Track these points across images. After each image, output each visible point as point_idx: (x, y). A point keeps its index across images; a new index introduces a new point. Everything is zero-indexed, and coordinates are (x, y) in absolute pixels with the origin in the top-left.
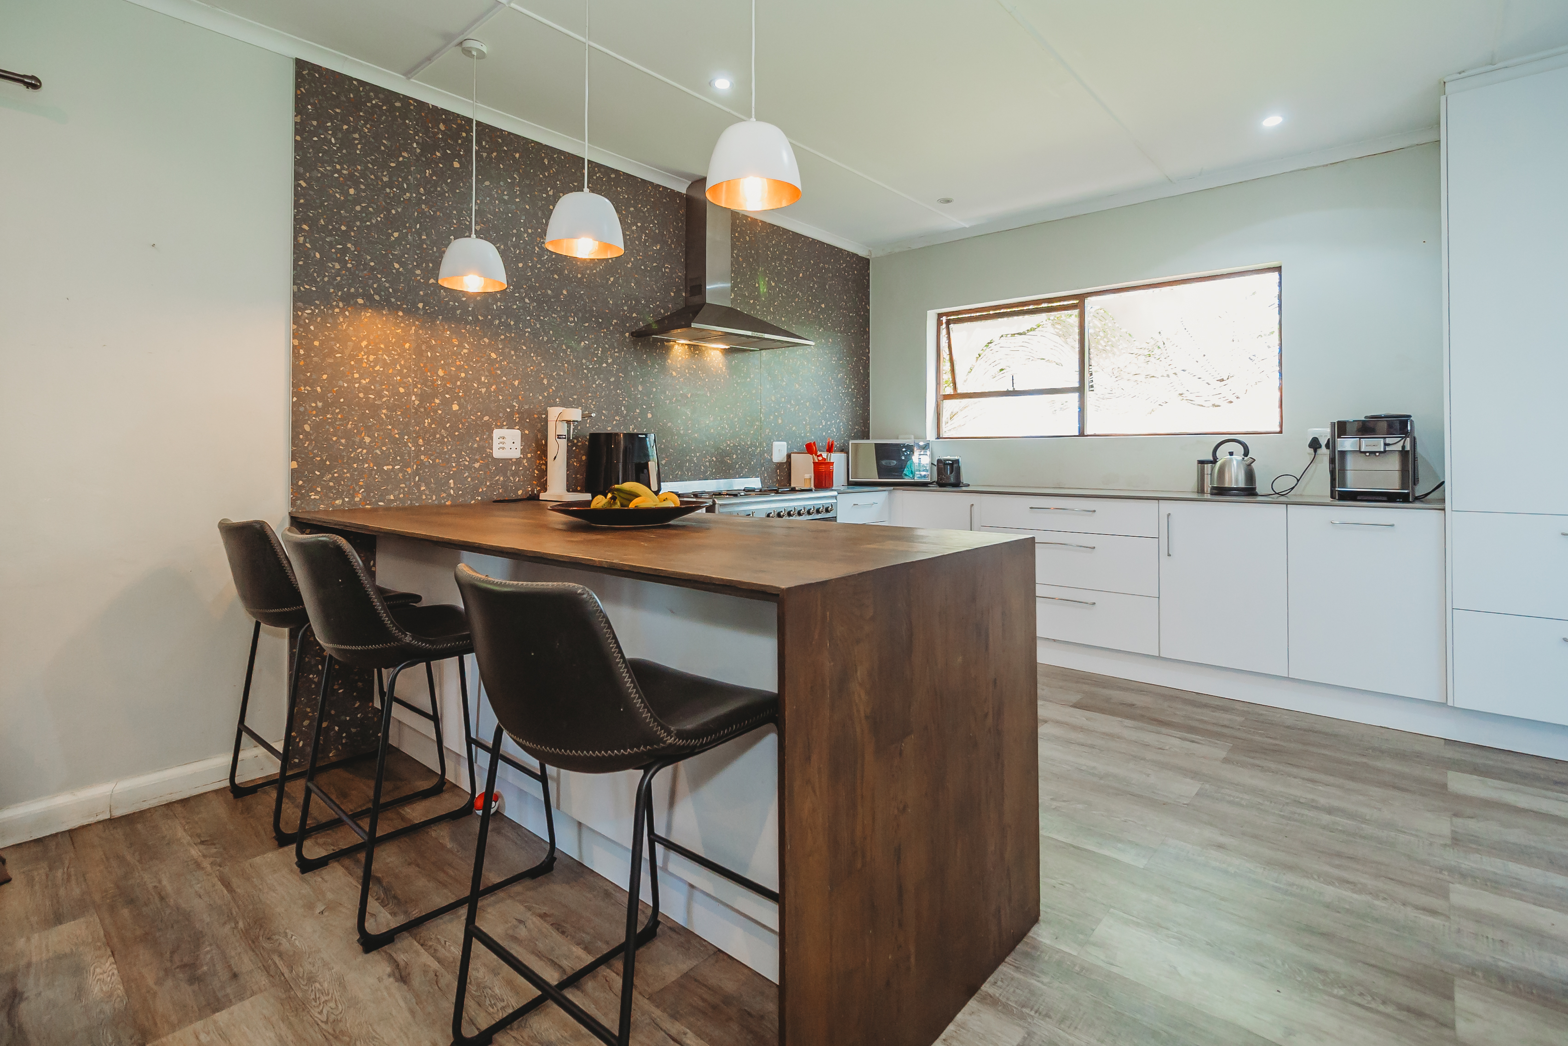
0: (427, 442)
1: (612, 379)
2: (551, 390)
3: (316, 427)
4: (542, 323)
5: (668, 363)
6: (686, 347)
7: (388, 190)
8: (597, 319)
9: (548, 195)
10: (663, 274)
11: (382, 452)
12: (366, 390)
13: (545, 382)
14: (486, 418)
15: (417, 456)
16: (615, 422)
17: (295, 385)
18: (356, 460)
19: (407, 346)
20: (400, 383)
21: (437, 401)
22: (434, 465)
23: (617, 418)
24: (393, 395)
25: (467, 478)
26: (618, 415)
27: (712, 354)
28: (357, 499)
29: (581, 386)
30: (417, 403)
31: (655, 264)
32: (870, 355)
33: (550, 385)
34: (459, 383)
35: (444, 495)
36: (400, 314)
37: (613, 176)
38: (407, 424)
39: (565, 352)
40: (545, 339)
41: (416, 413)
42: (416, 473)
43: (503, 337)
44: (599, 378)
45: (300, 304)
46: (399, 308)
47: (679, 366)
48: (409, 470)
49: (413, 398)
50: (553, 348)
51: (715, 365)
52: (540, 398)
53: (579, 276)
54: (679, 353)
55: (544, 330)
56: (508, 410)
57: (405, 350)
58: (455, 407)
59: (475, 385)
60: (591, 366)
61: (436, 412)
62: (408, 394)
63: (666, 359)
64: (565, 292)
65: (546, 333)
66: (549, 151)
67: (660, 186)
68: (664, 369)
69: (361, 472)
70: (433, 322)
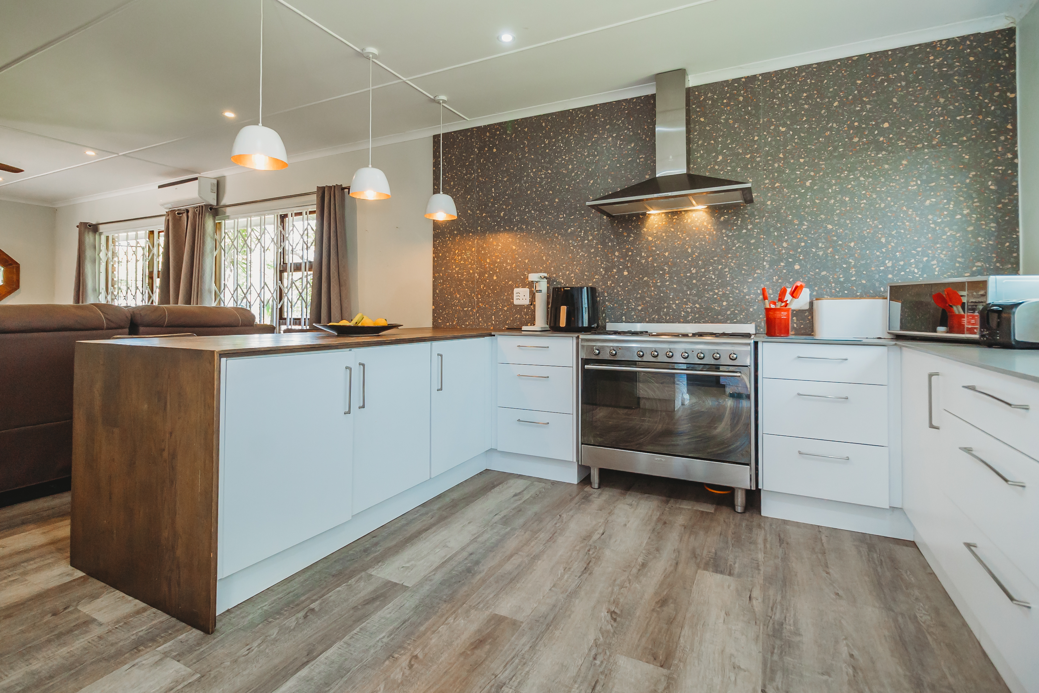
0: (482, 296)
1: (593, 250)
2: (548, 263)
3: (441, 291)
4: (542, 223)
5: (644, 231)
6: (663, 215)
7: (465, 177)
8: (580, 211)
9: (545, 144)
10: (639, 163)
11: (464, 301)
12: (458, 273)
13: (544, 258)
14: (510, 283)
15: (478, 303)
16: (594, 280)
17: (434, 274)
18: (454, 305)
19: (473, 249)
20: (471, 268)
21: (486, 275)
22: (485, 308)
23: (597, 277)
24: (468, 274)
25: (500, 315)
26: (597, 274)
27: (694, 215)
28: (454, 323)
29: (569, 258)
30: (478, 277)
31: (629, 159)
32: (1019, 161)
33: (547, 260)
34: (496, 265)
35: (490, 324)
36: (471, 234)
37: (592, 110)
38: (474, 288)
39: (557, 238)
40: (544, 232)
41: (477, 282)
42: (477, 312)
43: (519, 236)
44: (582, 251)
45: (435, 239)
46: (470, 232)
47: (655, 232)
48: (475, 311)
49: (476, 275)
50: (549, 237)
51: (698, 224)
52: (541, 268)
53: (567, 187)
54: (655, 221)
55: (543, 227)
56: (522, 277)
57: (472, 252)
58: (495, 278)
59: (505, 265)
60: (576, 244)
61: (486, 281)
62: (474, 273)
63: (641, 229)
64: (557, 200)
65: (545, 228)
66: (546, 117)
67: (633, 99)
68: (639, 236)
69: (456, 311)
70: (485, 236)
